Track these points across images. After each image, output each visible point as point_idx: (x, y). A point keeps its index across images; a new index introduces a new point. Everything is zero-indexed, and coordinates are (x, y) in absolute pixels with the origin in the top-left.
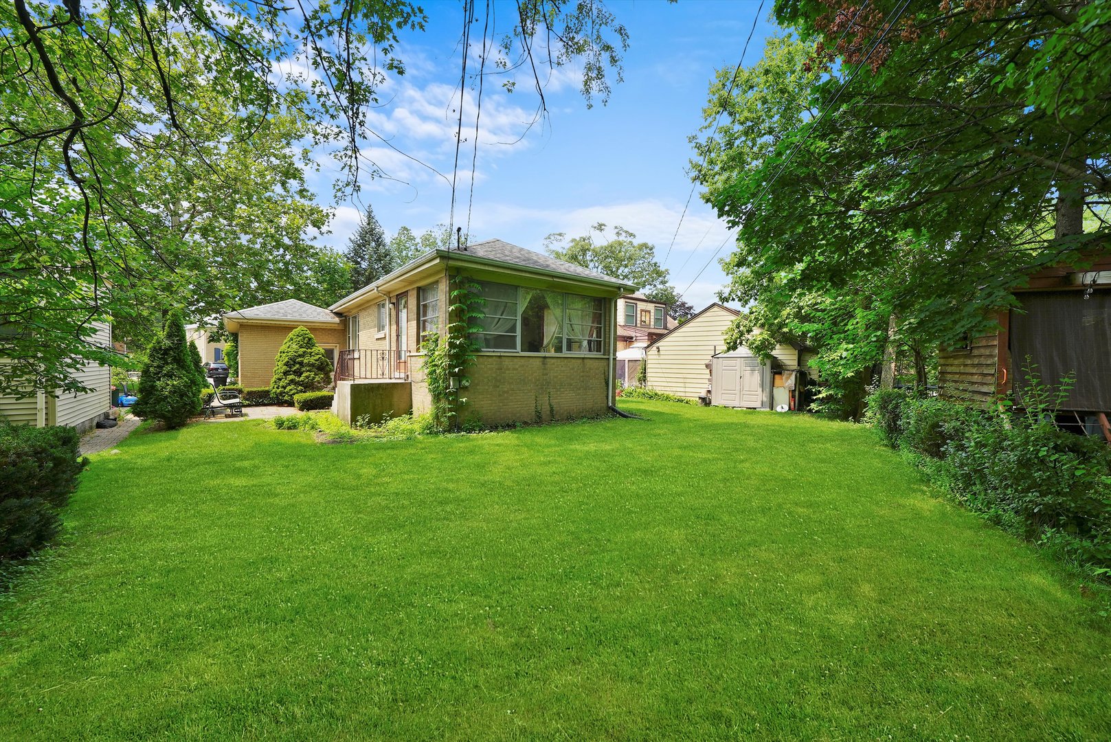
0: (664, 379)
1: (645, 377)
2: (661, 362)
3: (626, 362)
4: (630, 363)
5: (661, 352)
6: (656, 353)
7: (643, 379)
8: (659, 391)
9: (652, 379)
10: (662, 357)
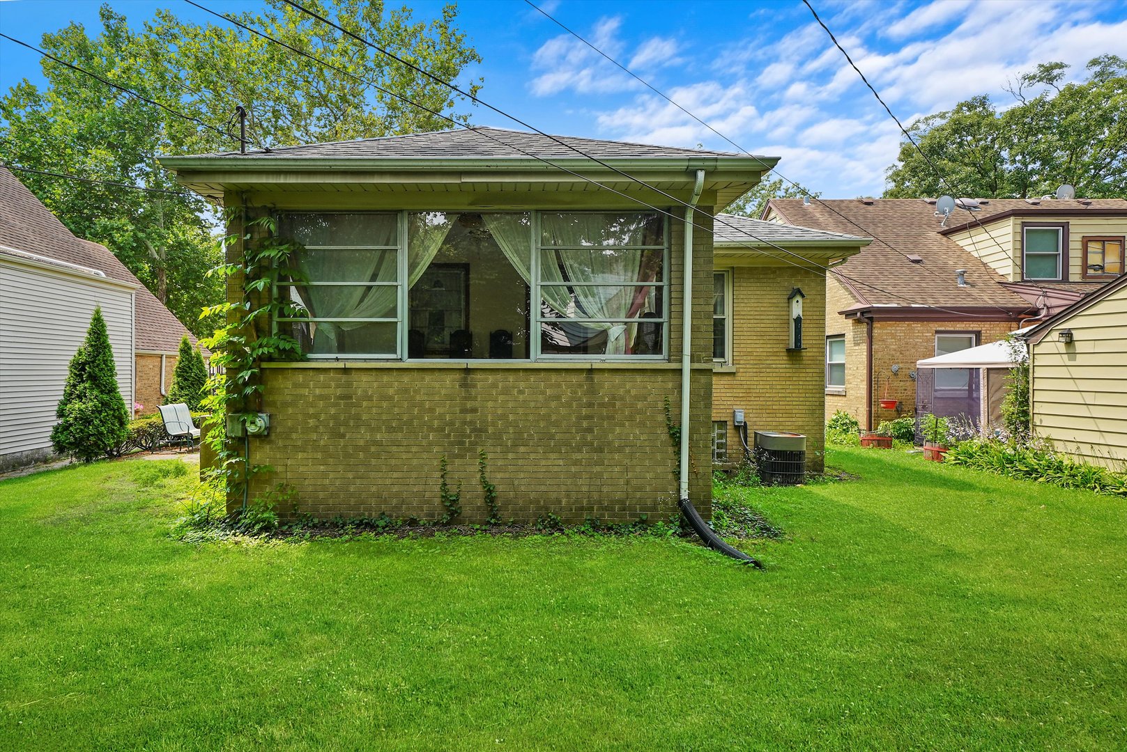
0: (1090, 424)
1: (1025, 413)
2: (1076, 373)
3: (982, 374)
4: (993, 376)
5: (1079, 347)
6: (1062, 347)
7: (1023, 420)
8: (1064, 454)
9: (1047, 421)
10: (1080, 360)
